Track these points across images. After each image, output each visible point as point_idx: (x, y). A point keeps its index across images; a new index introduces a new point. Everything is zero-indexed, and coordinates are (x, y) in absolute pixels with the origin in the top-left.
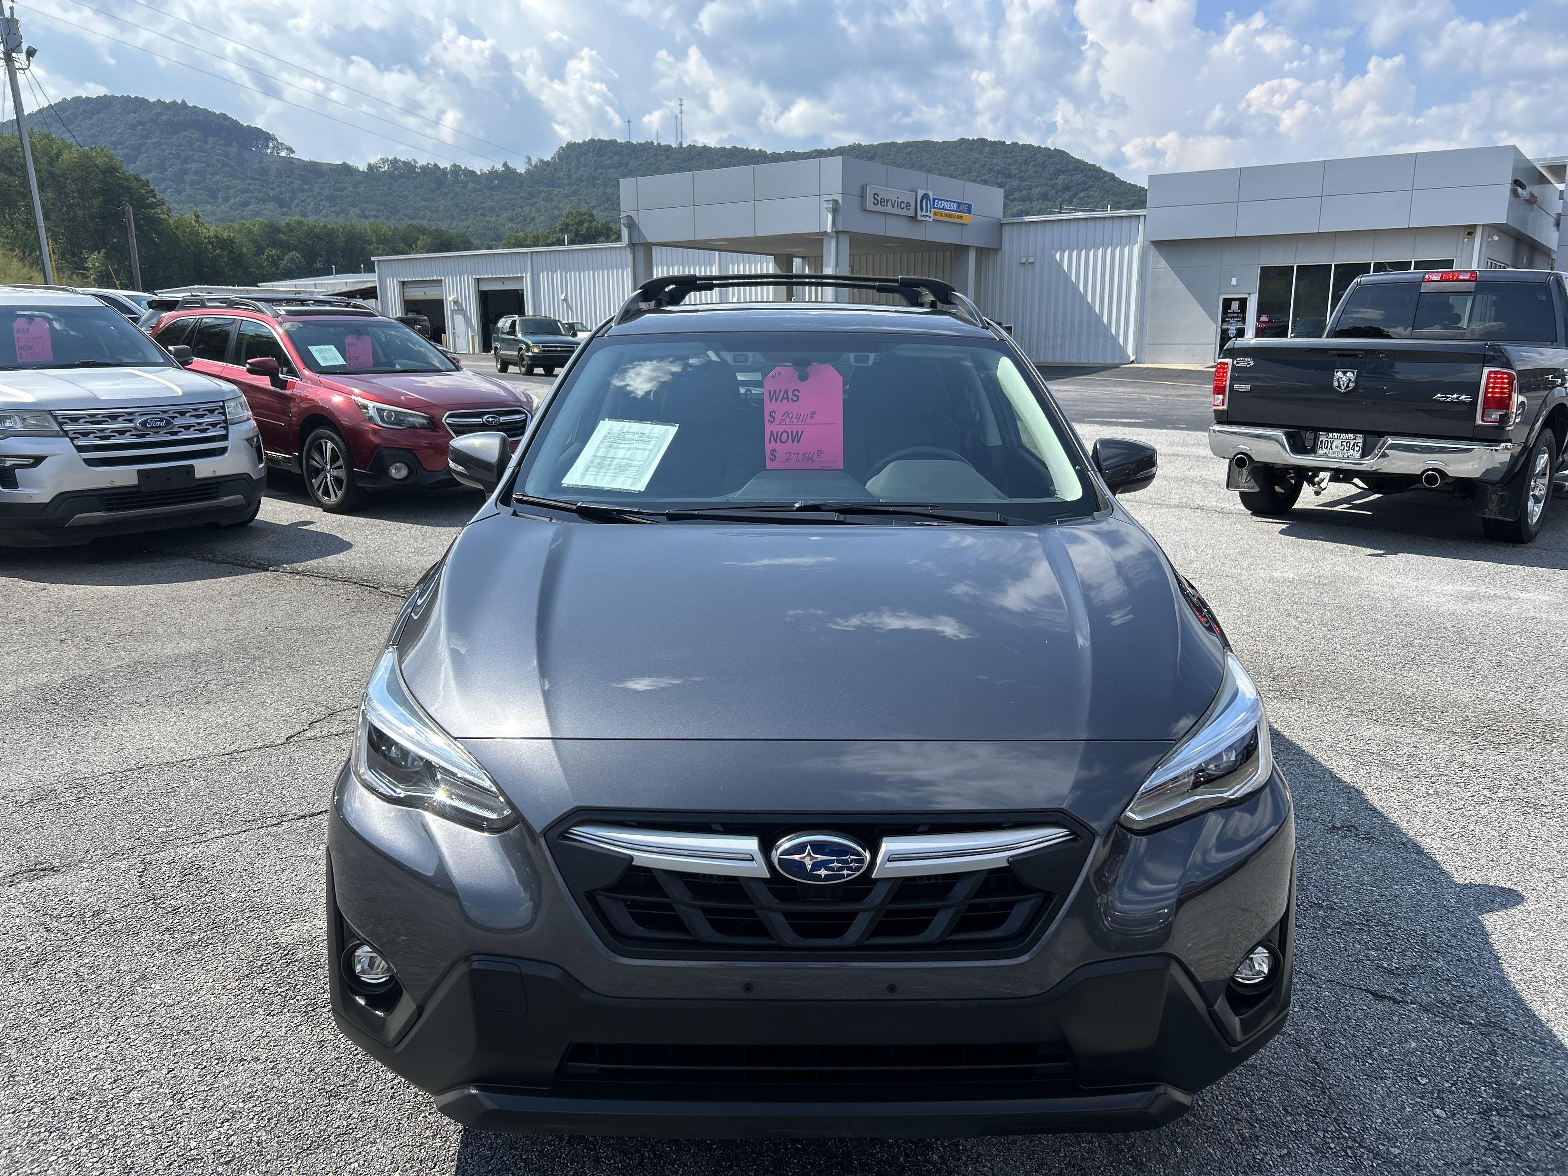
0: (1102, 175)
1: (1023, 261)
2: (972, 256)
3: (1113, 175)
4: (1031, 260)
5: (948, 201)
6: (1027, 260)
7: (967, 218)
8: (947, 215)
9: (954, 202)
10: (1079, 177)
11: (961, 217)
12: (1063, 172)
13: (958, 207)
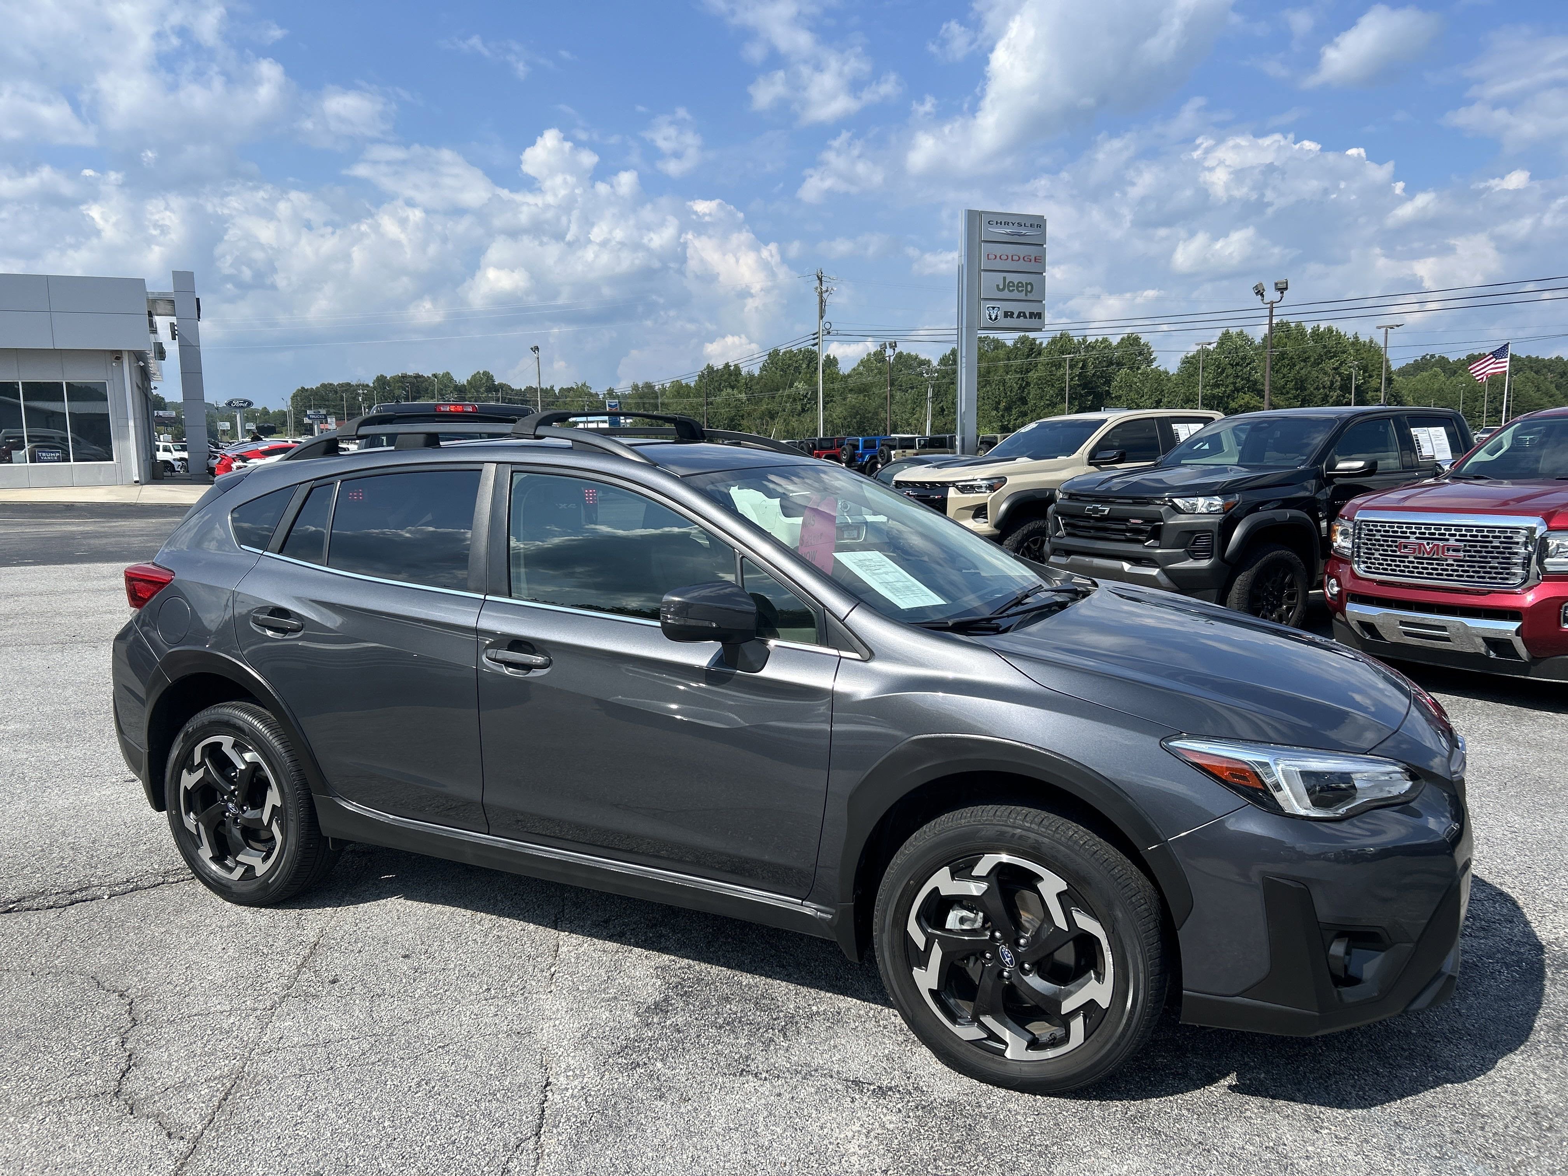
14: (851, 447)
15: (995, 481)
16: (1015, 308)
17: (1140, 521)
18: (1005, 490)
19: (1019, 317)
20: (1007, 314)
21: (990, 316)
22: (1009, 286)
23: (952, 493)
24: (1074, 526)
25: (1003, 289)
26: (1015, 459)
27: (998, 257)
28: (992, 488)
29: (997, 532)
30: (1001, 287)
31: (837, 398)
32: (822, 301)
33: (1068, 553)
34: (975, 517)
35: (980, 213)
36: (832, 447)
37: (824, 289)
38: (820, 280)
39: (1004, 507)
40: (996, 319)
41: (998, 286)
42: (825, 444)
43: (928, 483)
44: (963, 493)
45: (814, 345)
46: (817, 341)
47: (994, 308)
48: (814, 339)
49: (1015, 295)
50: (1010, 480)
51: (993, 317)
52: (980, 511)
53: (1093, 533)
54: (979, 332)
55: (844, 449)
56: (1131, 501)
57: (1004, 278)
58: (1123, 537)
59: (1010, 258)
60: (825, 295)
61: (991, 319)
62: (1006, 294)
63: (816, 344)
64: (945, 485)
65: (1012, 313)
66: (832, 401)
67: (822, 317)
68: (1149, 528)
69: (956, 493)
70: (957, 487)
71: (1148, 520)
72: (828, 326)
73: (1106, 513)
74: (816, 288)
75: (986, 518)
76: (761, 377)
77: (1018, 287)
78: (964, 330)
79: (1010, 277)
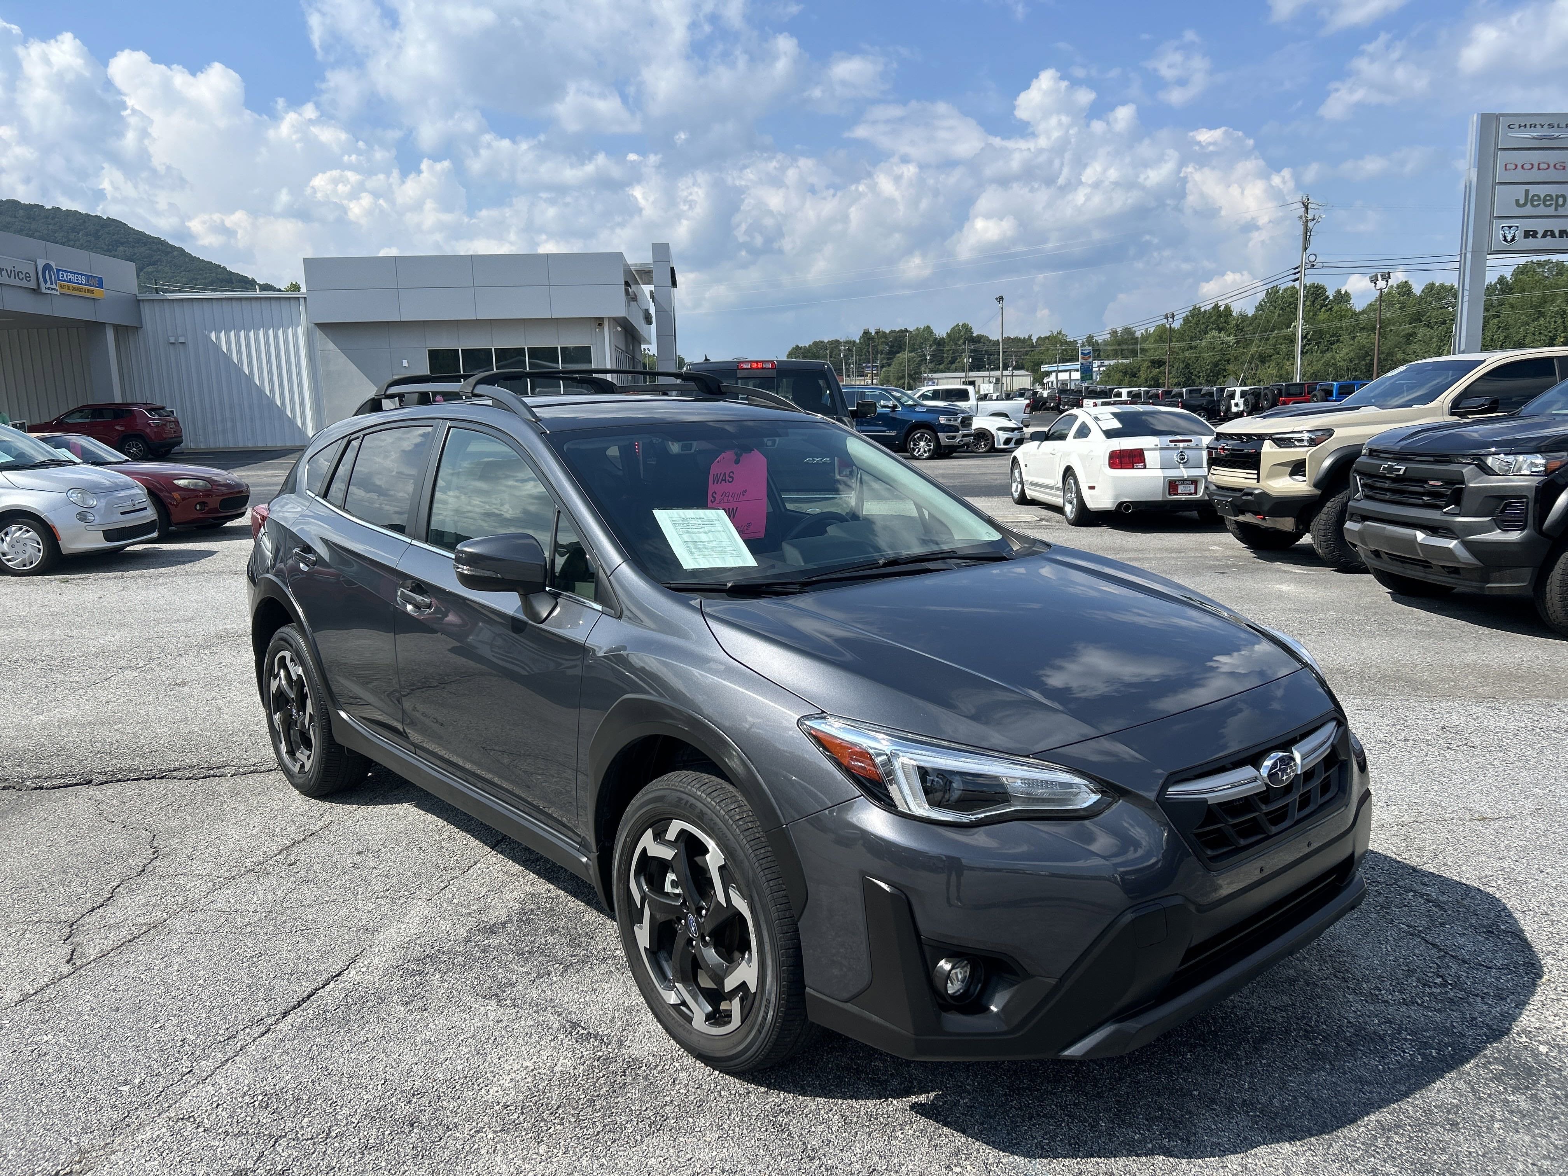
0: (169, 249)
1: (172, 340)
2: (110, 335)
3: (182, 250)
4: (182, 340)
5: (75, 273)
6: (177, 340)
7: (98, 292)
8: (75, 289)
9: (82, 275)
10: (143, 249)
11: (92, 292)
12: (122, 244)
13: (87, 281)
14: (1323, 394)
15: (1319, 433)
16: (1540, 226)
17: (1440, 483)
18: (1332, 444)
19: (1544, 236)
20: (1527, 234)
21: (1505, 237)
22: (1532, 200)
23: (1268, 447)
24: (1371, 487)
25: (1525, 204)
26: (1358, 408)
27: (1519, 167)
28: (1313, 442)
29: (1318, 492)
30: (1522, 202)
31: (1345, 337)
32: (1307, 230)
33: (1364, 518)
34: (1293, 474)
35: (1497, 117)
36: (1301, 394)
37: (1310, 217)
38: (1307, 208)
39: (1327, 463)
40: (1513, 239)
41: (1517, 201)
42: (1293, 390)
43: (1244, 435)
44: (1280, 447)
45: (1295, 280)
46: (1298, 275)
47: (1510, 227)
48: (1295, 274)
49: (1542, 210)
50: (1338, 433)
51: (1509, 239)
52: (1298, 468)
53: (1388, 496)
54: (1489, 257)
55: (1315, 396)
56: (1431, 459)
57: (1527, 192)
58: (1420, 502)
59: (1536, 166)
60: (1310, 225)
61: (1505, 240)
62: (1528, 210)
63: (1297, 279)
64: (1261, 438)
65: (1536, 232)
66: (1338, 341)
67: (1306, 249)
68: (1449, 492)
69: (1271, 447)
70: (1274, 440)
71: (1448, 483)
72: (1312, 258)
73: (1401, 472)
74: (1301, 217)
75: (1304, 475)
76: (1255, 317)
77: (1545, 201)
78: (1469, 256)
79: (1534, 190)
